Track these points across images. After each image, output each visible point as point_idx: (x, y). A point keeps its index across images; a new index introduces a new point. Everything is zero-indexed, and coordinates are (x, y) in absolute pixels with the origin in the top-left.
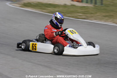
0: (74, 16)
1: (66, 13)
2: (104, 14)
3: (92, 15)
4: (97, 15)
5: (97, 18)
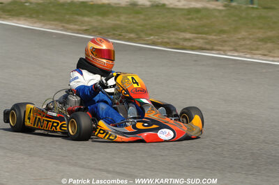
0: (166, 40)
4: (240, 36)
5: (241, 46)
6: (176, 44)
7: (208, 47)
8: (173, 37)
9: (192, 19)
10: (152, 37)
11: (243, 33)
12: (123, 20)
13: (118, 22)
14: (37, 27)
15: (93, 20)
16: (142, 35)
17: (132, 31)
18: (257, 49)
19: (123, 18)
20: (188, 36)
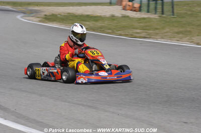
0: (127, 33)
1: (115, 29)
2: (176, 30)
3: (157, 31)
4: (165, 31)
5: (165, 36)
6: (132, 35)
7: (148, 36)
8: (131, 32)
9: (140, 23)
10: (119, 32)
11: (167, 30)
12: (106, 23)
13: (103, 25)
14: (62, 27)
15: (91, 24)
16: (115, 30)
17: (110, 29)
18: (174, 38)
19: (106, 22)
20: (138, 31)
